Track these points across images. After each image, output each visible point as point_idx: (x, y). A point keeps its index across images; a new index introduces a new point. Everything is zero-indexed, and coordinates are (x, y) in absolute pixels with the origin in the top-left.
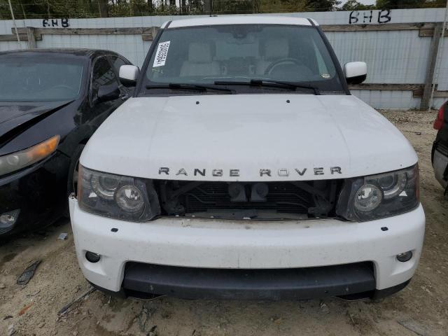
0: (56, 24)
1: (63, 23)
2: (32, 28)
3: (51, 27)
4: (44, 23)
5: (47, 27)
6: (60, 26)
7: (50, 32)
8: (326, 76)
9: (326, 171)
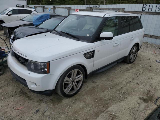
0: (97, 6)
1: (98, 6)
2: (90, 8)
3: (95, 7)
4: (94, 6)
5: (94, 7)
6: (97, 7)
7: (94, 9)
8: (88, 35)
9: (25, 56)
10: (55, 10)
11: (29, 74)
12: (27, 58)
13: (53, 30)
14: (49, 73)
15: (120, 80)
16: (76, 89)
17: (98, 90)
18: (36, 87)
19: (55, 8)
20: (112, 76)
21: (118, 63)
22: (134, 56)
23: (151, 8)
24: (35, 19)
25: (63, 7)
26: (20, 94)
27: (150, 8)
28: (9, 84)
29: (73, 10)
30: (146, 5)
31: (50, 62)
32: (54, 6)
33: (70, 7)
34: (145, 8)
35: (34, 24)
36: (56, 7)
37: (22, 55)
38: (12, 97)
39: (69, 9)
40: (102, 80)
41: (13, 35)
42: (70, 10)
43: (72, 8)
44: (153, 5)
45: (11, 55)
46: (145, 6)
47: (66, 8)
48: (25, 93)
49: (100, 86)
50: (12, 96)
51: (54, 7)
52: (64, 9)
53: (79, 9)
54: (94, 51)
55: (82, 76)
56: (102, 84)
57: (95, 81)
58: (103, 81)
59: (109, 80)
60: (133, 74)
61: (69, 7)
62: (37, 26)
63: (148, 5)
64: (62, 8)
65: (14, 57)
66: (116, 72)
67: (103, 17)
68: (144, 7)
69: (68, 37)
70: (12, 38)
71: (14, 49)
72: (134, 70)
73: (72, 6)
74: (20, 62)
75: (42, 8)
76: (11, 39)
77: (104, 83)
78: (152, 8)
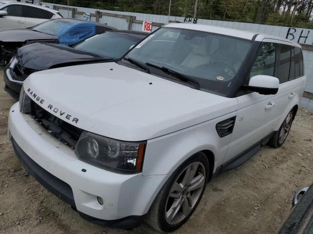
0: (191, 21)
1: (194, 21)
3: (188, 22)
4: (185, 20)
8: (220, 78)
9: (71, 118)
10: (100, 19)
11: (84, 170)
12: (78, 125)
13: (121, 59)
14: (141, 170)
15: (272, 186)
16: (187, 210)
17: (233, 211)
18: (99, 208)
19: (99, 15)
20: (250, 175)
21: (262, 146)
22: (286, 132)
23: (304, 37)
24: (63, 31)
25: (119, 15)
26: (41, 218)
27: (302, 36)
28: (6, 186)
29: (139, 22)
30: (295, 29)
31: (146, 141)
32: (98, 10)
33: (133, 16)
34: (293, 35)
35: (61, 40)
36: (101, 13)
37: (65, 115)
38: (19, 226)
39: (130, 21)
40: (233, 184)
41: (16, 59)
42: (132, 22)
43: (137, 19)
44: (309, 32)
45: (21, 111)
46: (292, 31)
47: (124, 17)
48: (54, 213)
49: (234, 200)
50: (19, 224)
51: (98, 12)
52: (119, 19)
53: (153, 23)
54: (234, 119)
55: (203, 177)
56: (236, 196)
57: (219, 186)
58: (235, 187)
59: (247, 186)
60: (293, 174)
61: (131, 17)
62: (72, 45)
63: (299, 30)
64: (116, 16)
65: (28, 117)
66: (255, 165)
67: (253, 41)
68: (290, 32)
69: (168, 78)
70: (12, 66)
71: (35, 96)
72: (290, 163)
73: (139, 14)
74: (50, 131)
75: (71, 12)
76: (11, 69)
77: (239, 193)
78: (307, 37)
